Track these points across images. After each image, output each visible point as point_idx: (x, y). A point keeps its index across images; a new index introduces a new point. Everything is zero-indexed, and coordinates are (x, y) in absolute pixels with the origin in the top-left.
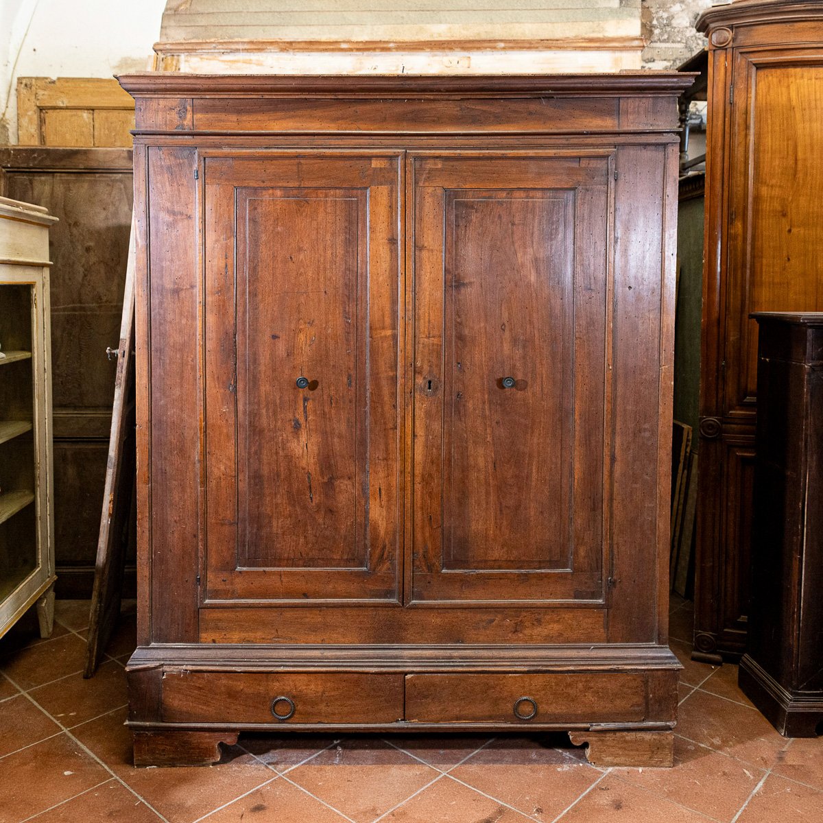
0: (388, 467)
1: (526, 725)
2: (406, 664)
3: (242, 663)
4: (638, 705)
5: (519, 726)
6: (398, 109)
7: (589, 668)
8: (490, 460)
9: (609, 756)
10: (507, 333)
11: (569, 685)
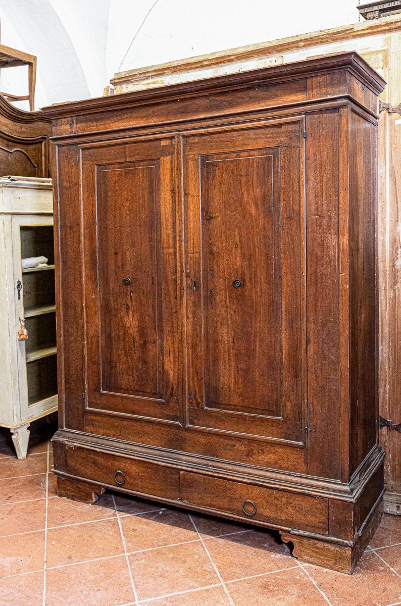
0: (173, 336)
1: (250, 520)
2: (182, 464)
3: (101, 447)
4: (324, 523)
5: (245, 519)
6: (175, 106)
7: (288, 488)
8: (230, 336)
9: (306, 555)
10: (239, 250)
11: (276, 498)
